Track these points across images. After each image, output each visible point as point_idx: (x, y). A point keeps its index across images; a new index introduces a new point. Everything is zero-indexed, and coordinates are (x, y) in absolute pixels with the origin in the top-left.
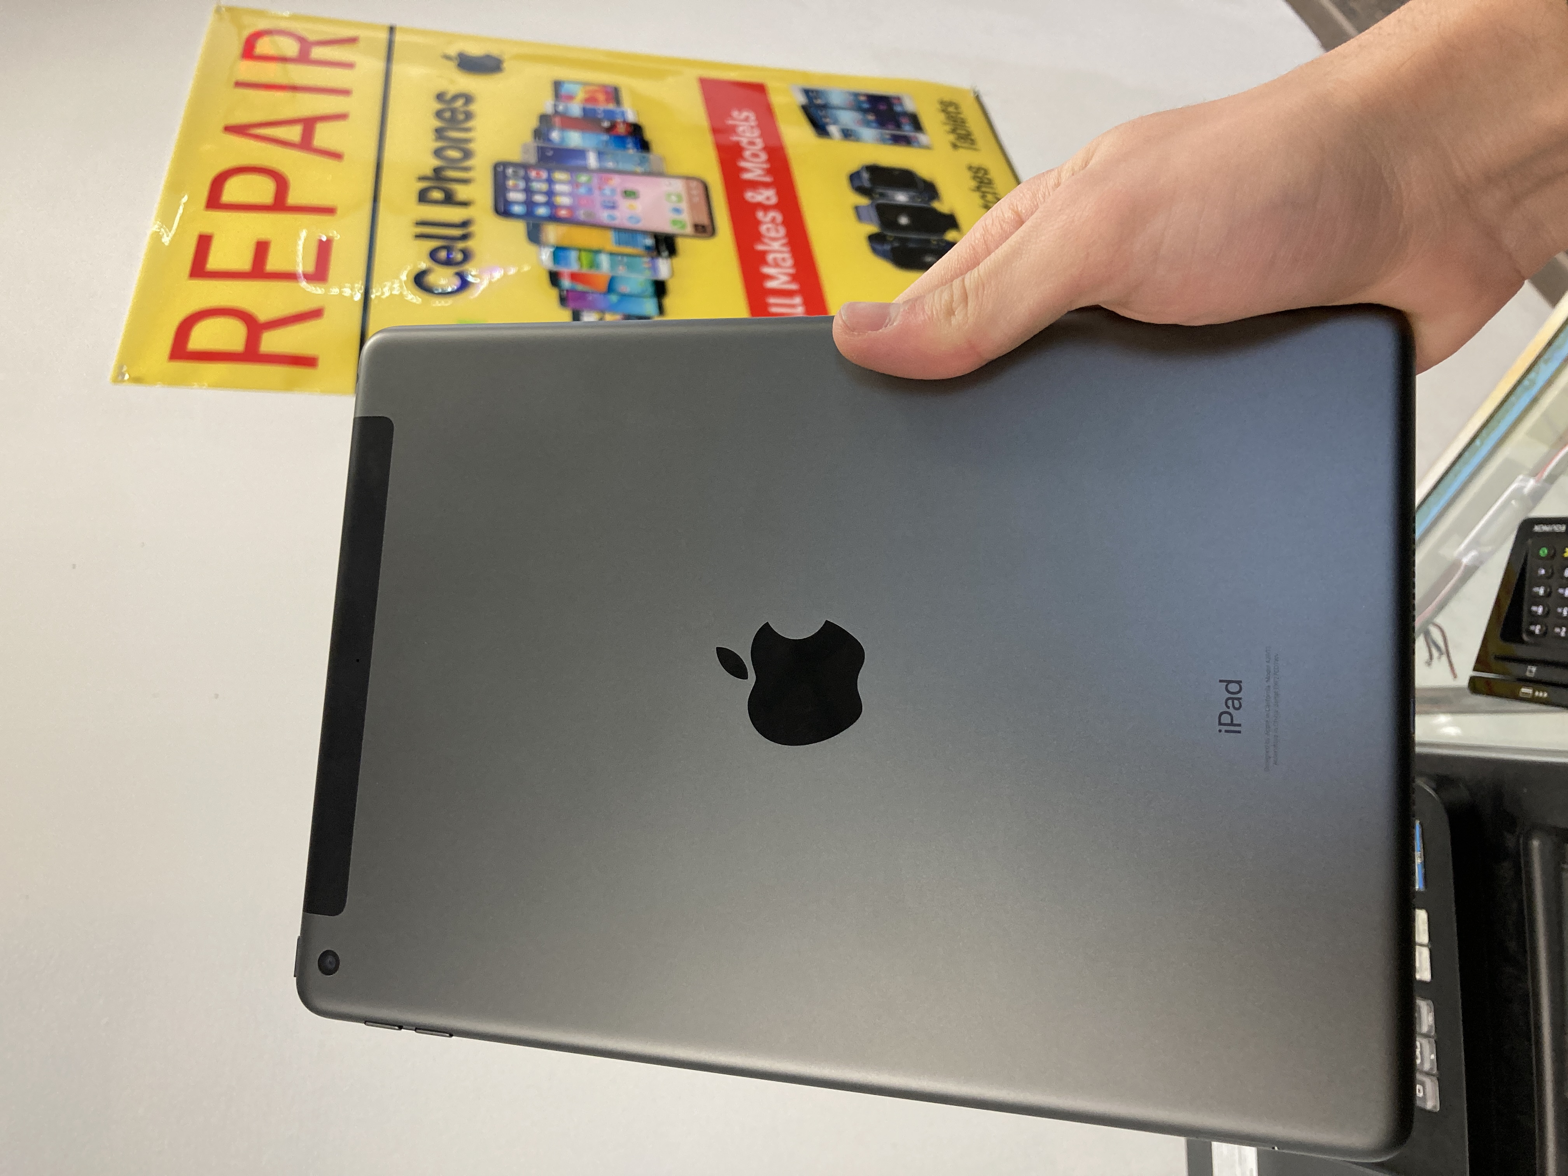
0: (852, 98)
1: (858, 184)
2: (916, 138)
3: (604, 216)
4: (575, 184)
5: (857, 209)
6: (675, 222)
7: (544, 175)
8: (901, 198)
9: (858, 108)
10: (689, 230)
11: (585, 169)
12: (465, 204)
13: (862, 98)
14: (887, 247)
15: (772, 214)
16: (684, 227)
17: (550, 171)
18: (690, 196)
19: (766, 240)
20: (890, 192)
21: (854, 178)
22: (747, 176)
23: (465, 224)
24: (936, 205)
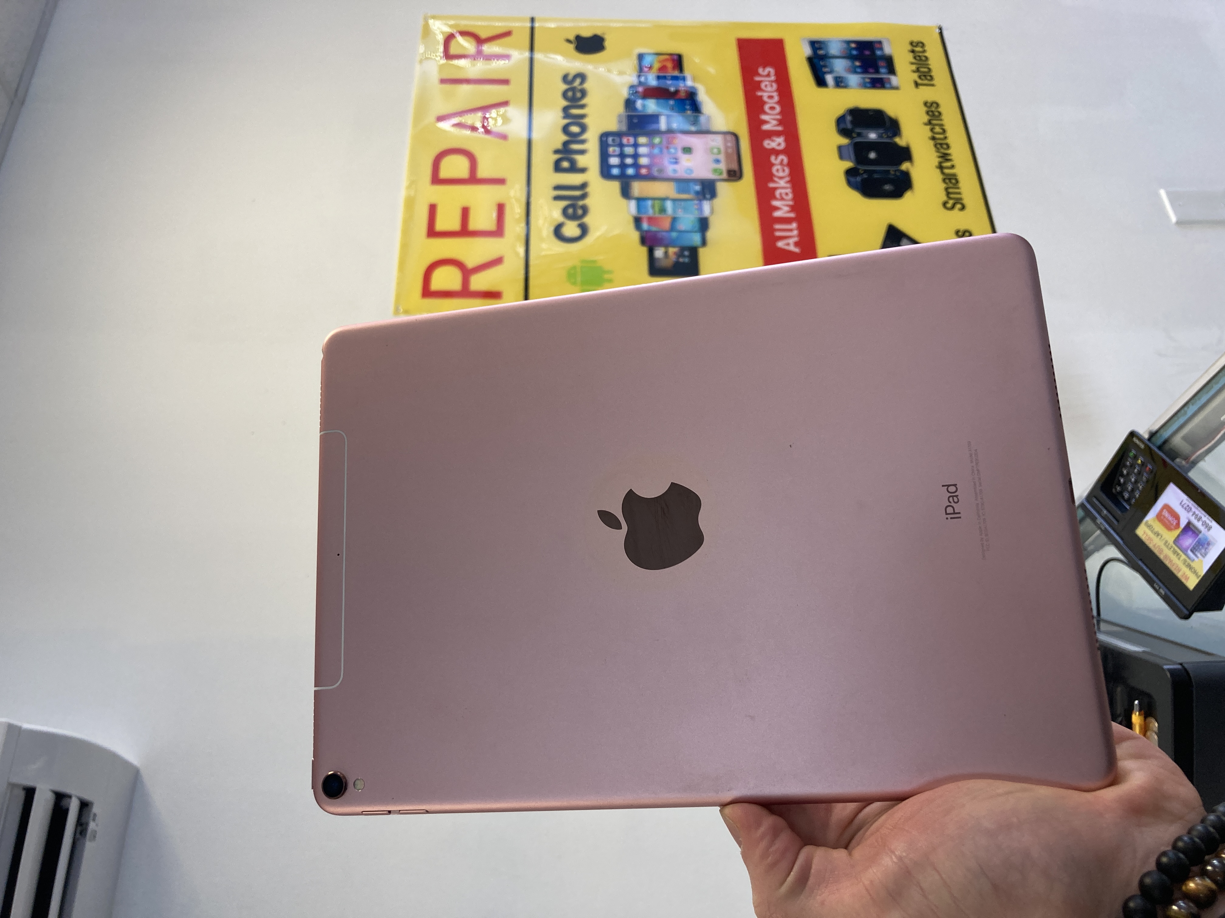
0: (845, 46)
1: (842, 126)
2: (889, 79)
3: (670, 170)
4: (651, 145)
5: (840, 148)
6: (715, 171)
7: (632, 140)
8: (873, 136)
9: (849, 57)
10: (725, 176)
11: (658, 132)
12: (583, 170)
13: (853, 45)
14: (859, 179)
15: (781, 157)
16: (721, 174)
17: (636, 136)
18: (726, 148)
19: (776, 179)
20: (864, 132)
21: (840, 121)
22: (766, 127)
23: (584, 186)
24: (897, 140)
